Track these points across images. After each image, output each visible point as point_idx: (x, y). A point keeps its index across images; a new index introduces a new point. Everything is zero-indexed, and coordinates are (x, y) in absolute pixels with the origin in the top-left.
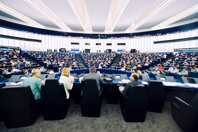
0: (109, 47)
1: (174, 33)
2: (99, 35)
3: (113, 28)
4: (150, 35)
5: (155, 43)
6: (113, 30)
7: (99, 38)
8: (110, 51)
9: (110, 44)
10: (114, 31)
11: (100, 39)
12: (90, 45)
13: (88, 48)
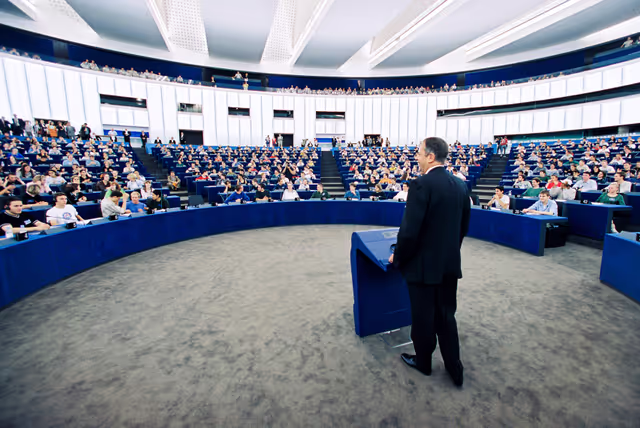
0: (284, 126)
1: (490, 86)
2: (239, 76)
3: (295, 53)
4: (422, 88)
5: (440, 113)
6: (293, 59)
7: (246, 86)
8: (288, 139)
9: (288, 114)
10: (299, 62)
11: (249, 89)
12: (200, 111)
13: (195, 127)
